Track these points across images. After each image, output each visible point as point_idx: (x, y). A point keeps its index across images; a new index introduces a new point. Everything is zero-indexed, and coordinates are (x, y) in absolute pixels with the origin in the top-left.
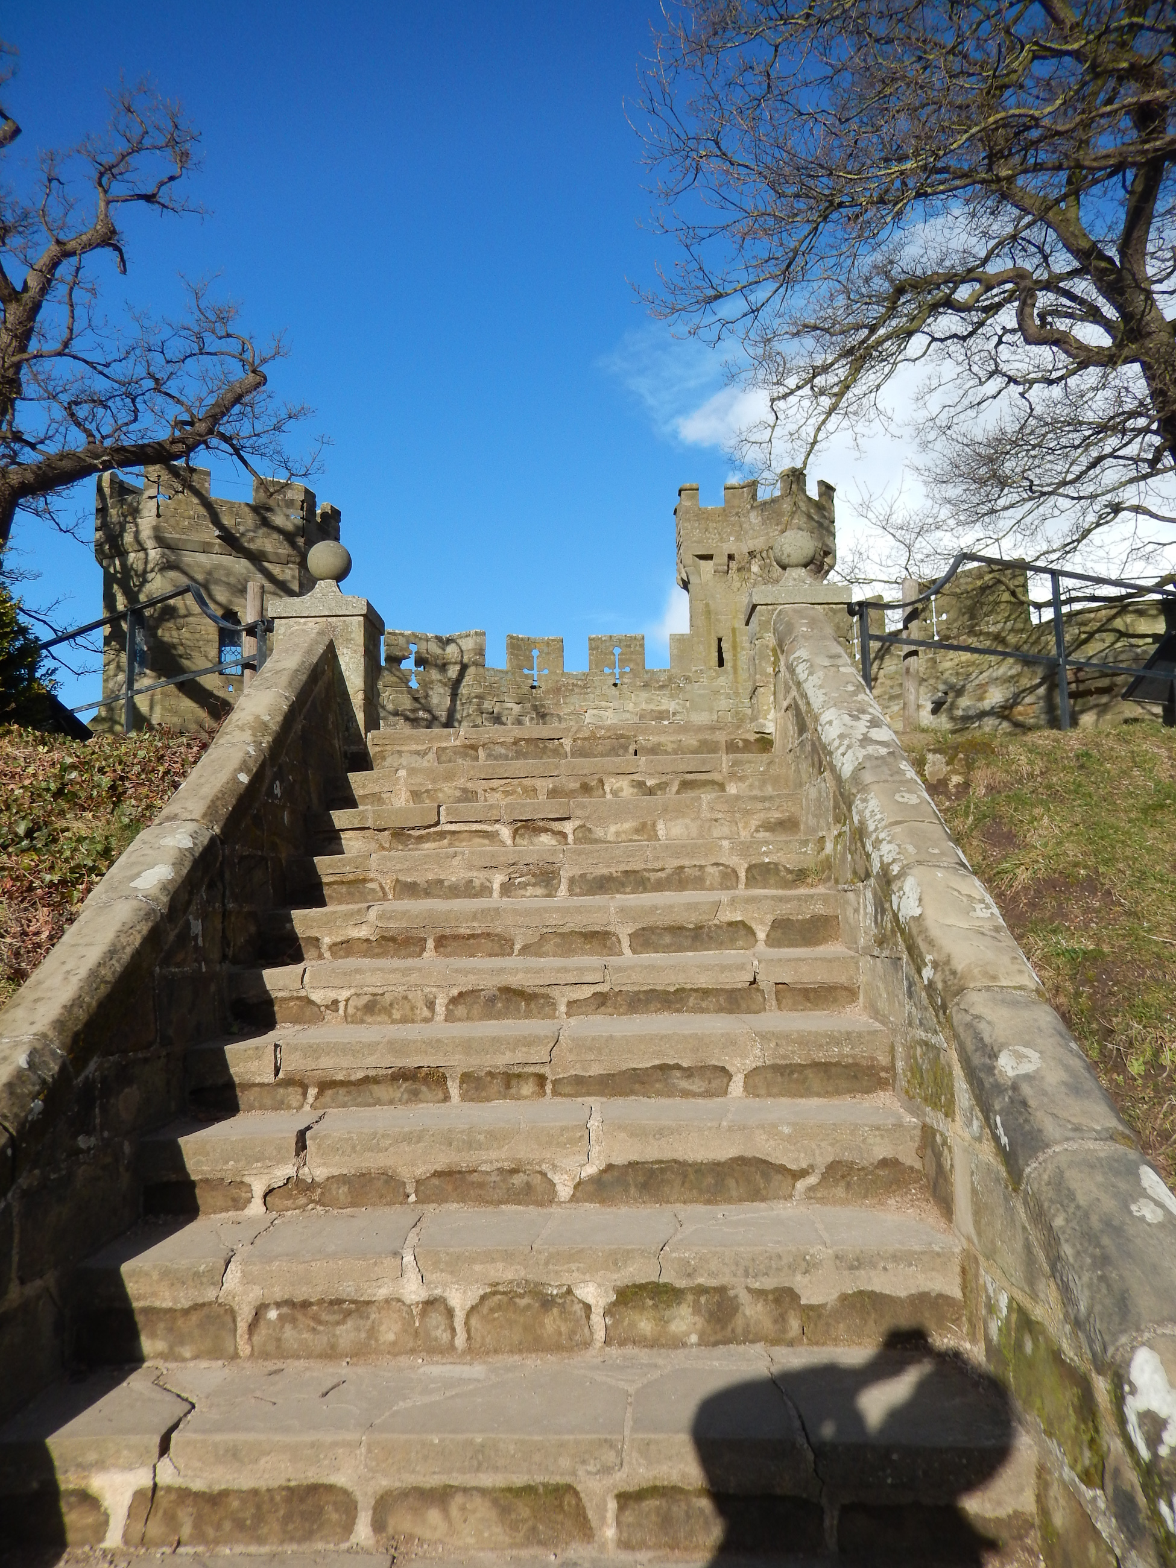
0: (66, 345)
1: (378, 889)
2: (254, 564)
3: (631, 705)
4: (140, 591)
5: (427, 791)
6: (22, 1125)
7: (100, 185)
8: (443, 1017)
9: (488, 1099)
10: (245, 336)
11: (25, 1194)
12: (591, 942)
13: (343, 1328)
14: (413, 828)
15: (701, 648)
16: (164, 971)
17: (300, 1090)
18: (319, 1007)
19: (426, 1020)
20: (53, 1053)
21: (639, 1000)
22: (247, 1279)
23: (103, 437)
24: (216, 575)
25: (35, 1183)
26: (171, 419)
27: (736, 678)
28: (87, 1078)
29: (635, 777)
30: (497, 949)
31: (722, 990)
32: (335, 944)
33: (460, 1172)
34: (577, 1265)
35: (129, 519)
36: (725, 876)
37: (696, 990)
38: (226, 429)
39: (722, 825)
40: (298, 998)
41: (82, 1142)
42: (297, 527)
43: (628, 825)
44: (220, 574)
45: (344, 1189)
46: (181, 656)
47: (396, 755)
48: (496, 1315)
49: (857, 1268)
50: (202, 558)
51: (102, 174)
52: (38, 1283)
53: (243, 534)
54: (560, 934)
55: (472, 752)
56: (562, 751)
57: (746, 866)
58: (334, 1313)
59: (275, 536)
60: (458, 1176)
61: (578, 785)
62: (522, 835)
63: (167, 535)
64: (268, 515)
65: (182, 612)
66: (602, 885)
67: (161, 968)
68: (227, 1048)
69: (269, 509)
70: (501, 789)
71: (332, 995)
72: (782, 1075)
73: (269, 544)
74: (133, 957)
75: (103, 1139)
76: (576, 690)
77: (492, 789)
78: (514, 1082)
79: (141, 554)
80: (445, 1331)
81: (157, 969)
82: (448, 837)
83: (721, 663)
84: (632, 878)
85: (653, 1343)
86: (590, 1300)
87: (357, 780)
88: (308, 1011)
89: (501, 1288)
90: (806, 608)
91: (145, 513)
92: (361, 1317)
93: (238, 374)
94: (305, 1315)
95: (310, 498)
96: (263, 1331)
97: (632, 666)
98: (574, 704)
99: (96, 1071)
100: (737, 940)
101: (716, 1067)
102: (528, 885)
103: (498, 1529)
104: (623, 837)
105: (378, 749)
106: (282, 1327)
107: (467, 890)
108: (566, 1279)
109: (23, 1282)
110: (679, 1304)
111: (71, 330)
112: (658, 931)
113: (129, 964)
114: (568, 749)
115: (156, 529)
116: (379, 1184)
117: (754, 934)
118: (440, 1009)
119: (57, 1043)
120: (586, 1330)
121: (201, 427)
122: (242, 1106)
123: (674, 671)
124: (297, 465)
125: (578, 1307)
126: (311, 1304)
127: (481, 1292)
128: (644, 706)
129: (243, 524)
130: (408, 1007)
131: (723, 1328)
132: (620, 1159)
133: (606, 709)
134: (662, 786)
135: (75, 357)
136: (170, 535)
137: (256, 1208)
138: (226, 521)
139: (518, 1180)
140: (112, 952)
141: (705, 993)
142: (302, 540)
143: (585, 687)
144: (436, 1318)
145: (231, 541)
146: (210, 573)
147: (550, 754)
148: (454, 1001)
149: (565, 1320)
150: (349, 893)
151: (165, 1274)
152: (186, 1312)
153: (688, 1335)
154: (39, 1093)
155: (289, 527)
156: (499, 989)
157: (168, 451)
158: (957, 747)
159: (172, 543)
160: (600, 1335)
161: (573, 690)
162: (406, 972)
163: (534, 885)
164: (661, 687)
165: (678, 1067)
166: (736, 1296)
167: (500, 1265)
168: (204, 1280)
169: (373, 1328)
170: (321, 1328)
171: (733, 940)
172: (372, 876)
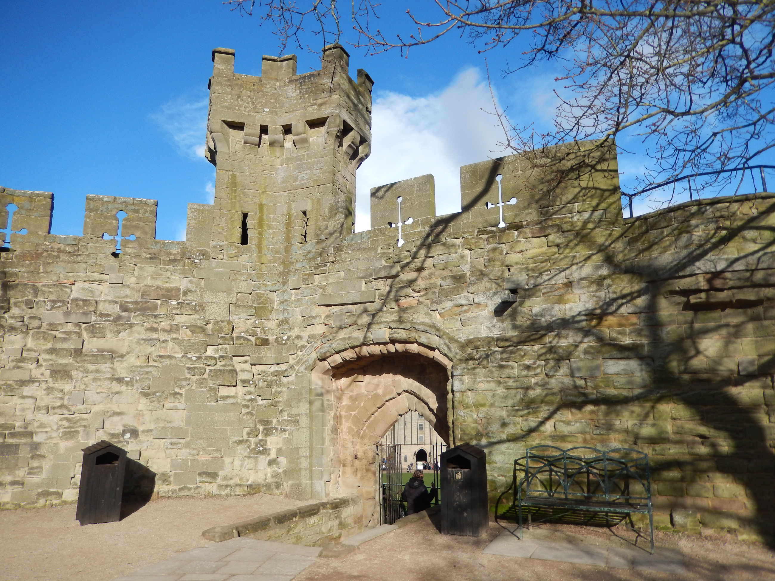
3: (133, 279)
15: (223, 222)
27: (260, 257)
76: (63, 257)
83: (245, 240)
97: (138, 234)
98: (58, 274)
123: (189, 244)
128: (149, 281)
133: (100, 282)
143: (76, 254)
161: (58, 257)
164: (173, 261)
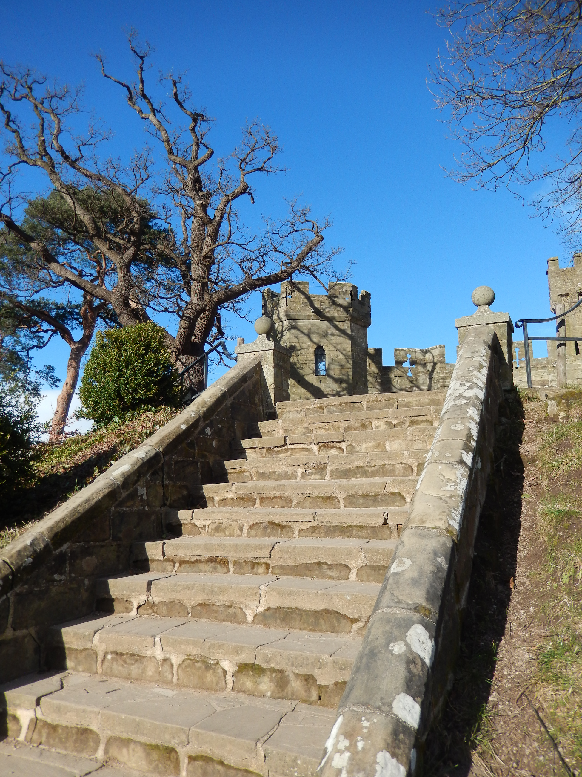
0: (229, 239)
1: (249, 475)
2: (330, 323)
4: (280, 340)
5: (291, 430)
6: (19, 567)
7: (241, 168)
8: (246, 535)
9: (244, 574)
10: (314, 220)
11: (17, 595)
12: (326, 502)
13: (133, 666)
14: (275, 447)
16: (117, 509)
17: (172, 564)
18: (198, 528)
19: (239, 536)
20: (44, 540)
21: (330, 530)
22: (101, 640)
23: (252, 275)
24: (312, 330)
25: (25, 591)
26: (280, 263)
28: (62, 551)
29: (387, 419)
30: (284, 504)
31: (369, 527)
32: (220, 500)
33: (208, 605)
34: (222, 650)
35: (275, 308)
36: (405, 469)
37: (356, 526)
38: (306, 263)
39: (418, 443)
40: (191, 524)
41: (56, 577)
42: (349, 303)
43: (371, 444)
44: (315, 329)
45: (165, 608)
46: (298, 368)
47: (288, 413)
48: (188, 669)
49: (344, 669)
50: (307, 323)
51: (241, 164)
52: (25, 631)
53: (324, 310)
54: (312, 497)
55: (321, 410)
56: (362, 408)
57: (417, 464)
58: (131, 660)
59: (339, 308)
60: (208, 606)
61: (360, 425)
62: (322, 450)
63: (290, 314)
64: (335, 299)
65: (299, 348)
66: (346, 474)
67: (115, 507)
68: (146, 543)
69: (336, 297)
70: (324, 428)
71: (203, 523)
72: (375, 571)
73: (336, 312)
74: (96, 503)
75: (70, 577)
77: (320, 428)
78: (256, 566)
79: (281, 323)
80: (169, 674)
81: (113, 508)
82: (290, 451)
83: (578, 352)
84: (360, 470)
85: (251, 694)
86: (226, 668)
87: (263, 426)
88: (194, 530)
89: (191, 657)
90: (482, 327)
91: (281, 305)
92: (141, 663)
93: (312, 237)
94: (121, 659)
95: (354, 289)
96: (106, 663)
99: (67, 548)
100: (395, 502)
101: (343, 565)
102: (312, 474)
103: (144, 762)
104: (369, 450)
105: (280, 410)
106: (113, 663)
107: (286, 476)
108: (217, 657)
109: (14, 629)
110: (264, 676)
111: (230, 232)
112: (357, 497)
113: (93, 506)
114: (365, 407)
115: (286, 311)
116: (177, 607)
117: (405, 499)
118: (245, 531)
119: (47, 536)
120: (224, 682)
121: (294, 264)
122: (150, 569)
123: (550, 358)
124: (340, 275)
125: (220, 671)
126: (123, 654)
127: (183, 658)
128: (534, 378)
129: (323, 304)
130: (231, 529)
131: (283, 690)
132: (273, 605)
134: (400, 424)
135: (233, 243)
136: (292, 314)
137: (134, 613)
138: (316, 304)
139: (231, 610)
140: (87, 501)
141: (361, 527)
142: (351, 309)
144: (166, 667)
145: (319, 313)
146: (310, 329)
147: (356, 409)
148: (251, 527)
149: (215, 676)
150: (238, 477)
151: (75, 634)
152: (81, 651)
153: (267, 692)
154: (31, 555)
155: (345, 304)
156: (269, 523)
157: (280, 277)
158: (562, 396)
159: (293, 317)
160: (230, 686)
162: (231, 513)
163: (315, 474)
164: (543, 368)
165: (325, 564)
166: (288, 676)
167: (191, 647)
168: (87, 639)
169: (144, 668)
170: (125, 665)
171: (394, 502)
172: (247, 469)
